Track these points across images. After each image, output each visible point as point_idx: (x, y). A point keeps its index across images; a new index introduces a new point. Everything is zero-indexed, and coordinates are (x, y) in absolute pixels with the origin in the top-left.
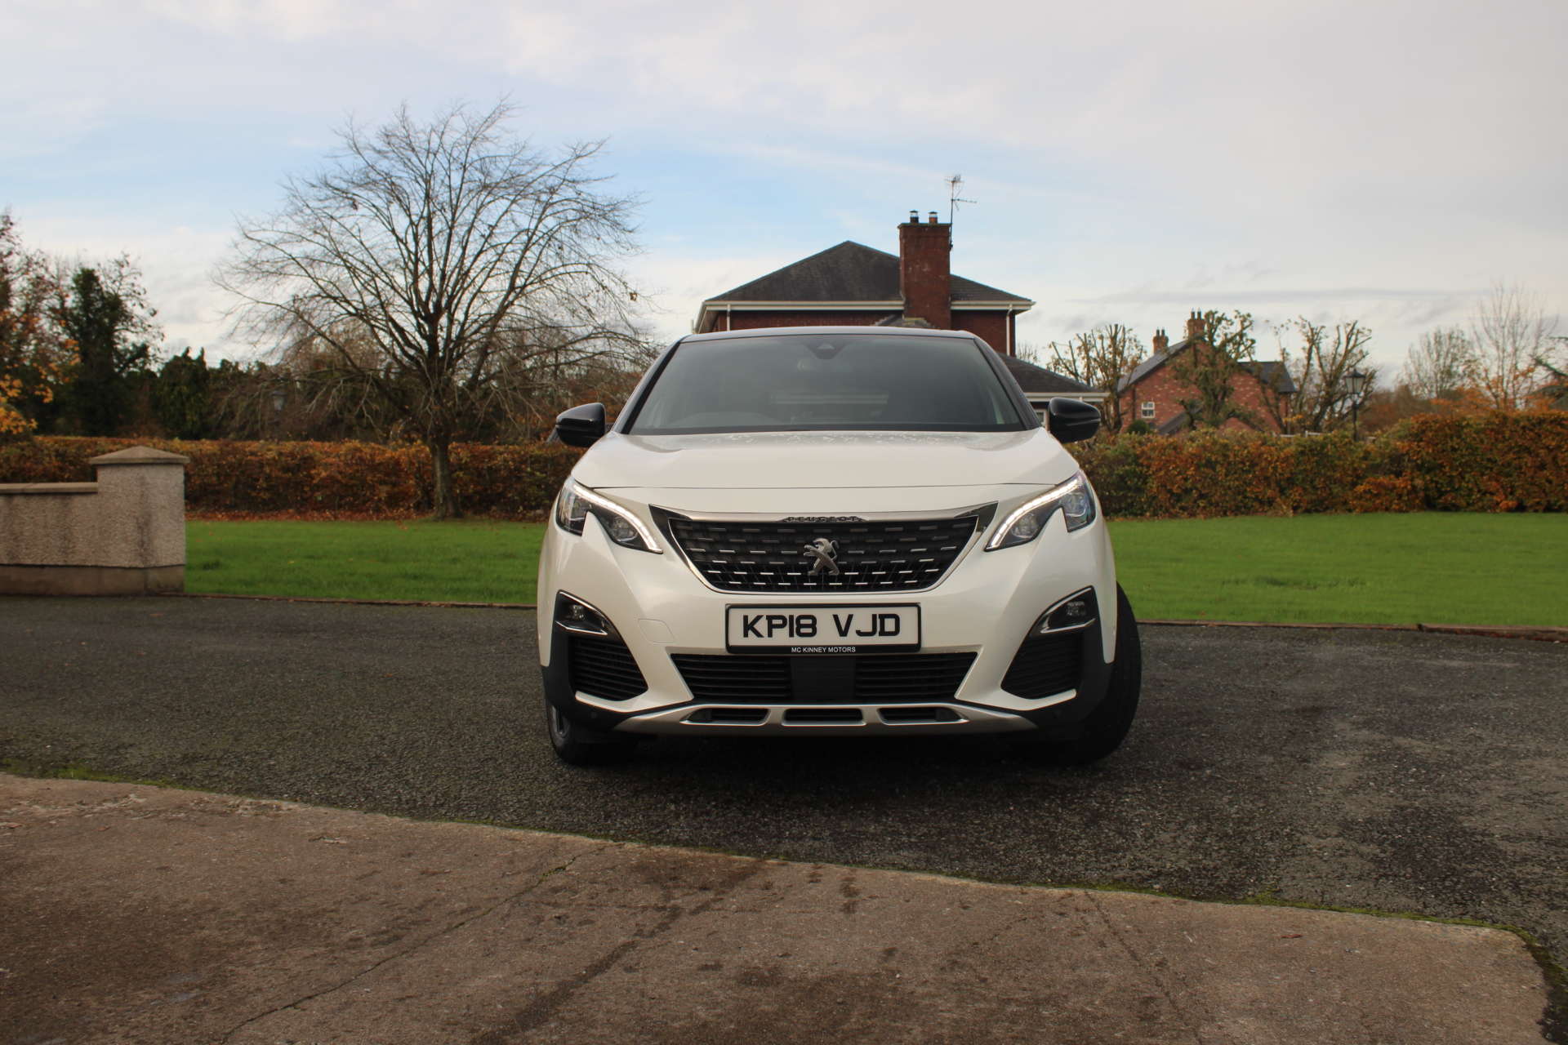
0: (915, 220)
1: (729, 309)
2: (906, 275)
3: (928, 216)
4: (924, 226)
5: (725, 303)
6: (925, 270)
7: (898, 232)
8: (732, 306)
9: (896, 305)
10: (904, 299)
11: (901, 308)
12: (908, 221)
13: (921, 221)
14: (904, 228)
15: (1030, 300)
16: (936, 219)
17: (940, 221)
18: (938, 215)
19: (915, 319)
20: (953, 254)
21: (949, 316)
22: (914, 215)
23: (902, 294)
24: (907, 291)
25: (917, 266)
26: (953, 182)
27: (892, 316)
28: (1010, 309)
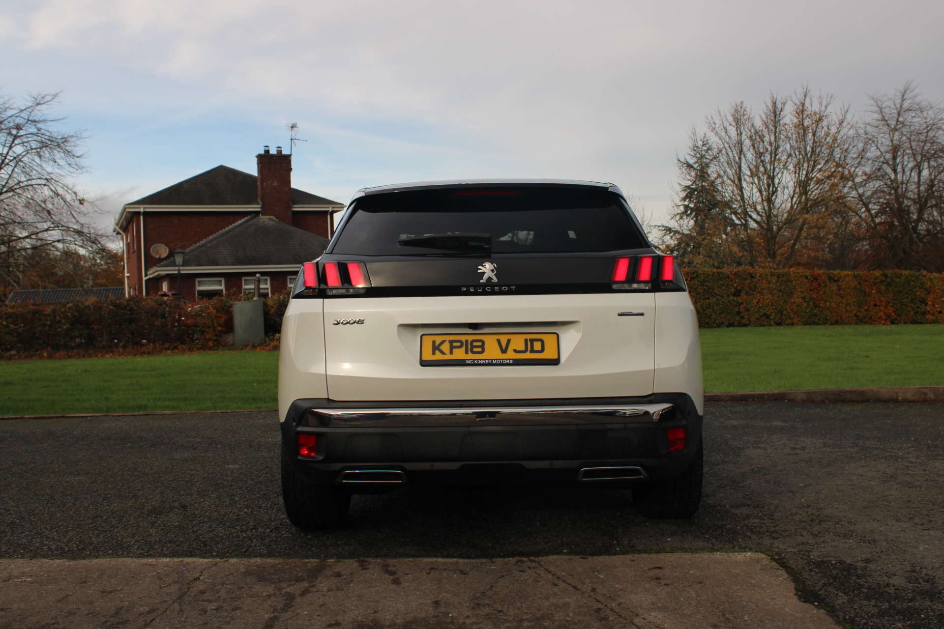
0: (267, 152)
1: (142, 210)
2: (262, 188)
3: (276, 149)
4: (273, 156)
5: (140, 206)
6: (275, 184)
7: (256, 159)
8: (144, 208)
9: (256, 208)
10: (261, 203)
11: (259, 210)
12: (263, 152)
13: (271, 152)
14: (260, 158)
15: (343, 204)
16: (281, 151)
17: (284, 153)
18: (282, 149)
19: (268, 217)
20: (292, 174)
21: (290, 215)
22: (267, 149)
23: (260, 202)
24: (262, 200)
25: (269, 182)
26: (292, 127)
27: (253, 215)
28: (330, 210)
